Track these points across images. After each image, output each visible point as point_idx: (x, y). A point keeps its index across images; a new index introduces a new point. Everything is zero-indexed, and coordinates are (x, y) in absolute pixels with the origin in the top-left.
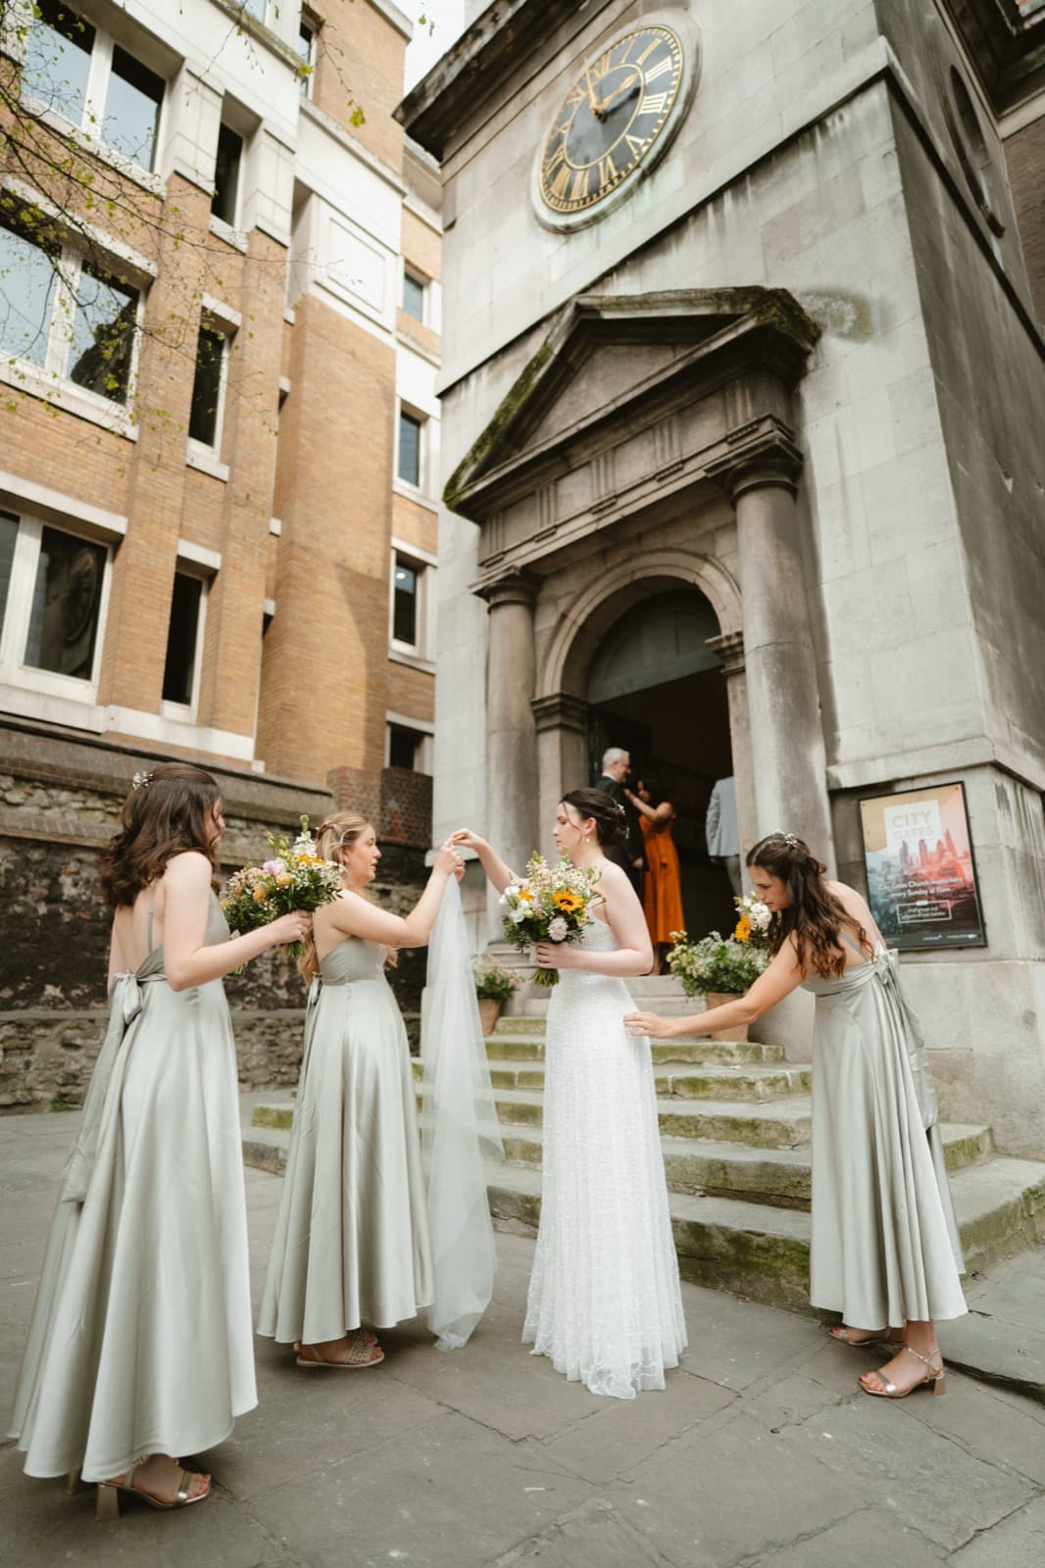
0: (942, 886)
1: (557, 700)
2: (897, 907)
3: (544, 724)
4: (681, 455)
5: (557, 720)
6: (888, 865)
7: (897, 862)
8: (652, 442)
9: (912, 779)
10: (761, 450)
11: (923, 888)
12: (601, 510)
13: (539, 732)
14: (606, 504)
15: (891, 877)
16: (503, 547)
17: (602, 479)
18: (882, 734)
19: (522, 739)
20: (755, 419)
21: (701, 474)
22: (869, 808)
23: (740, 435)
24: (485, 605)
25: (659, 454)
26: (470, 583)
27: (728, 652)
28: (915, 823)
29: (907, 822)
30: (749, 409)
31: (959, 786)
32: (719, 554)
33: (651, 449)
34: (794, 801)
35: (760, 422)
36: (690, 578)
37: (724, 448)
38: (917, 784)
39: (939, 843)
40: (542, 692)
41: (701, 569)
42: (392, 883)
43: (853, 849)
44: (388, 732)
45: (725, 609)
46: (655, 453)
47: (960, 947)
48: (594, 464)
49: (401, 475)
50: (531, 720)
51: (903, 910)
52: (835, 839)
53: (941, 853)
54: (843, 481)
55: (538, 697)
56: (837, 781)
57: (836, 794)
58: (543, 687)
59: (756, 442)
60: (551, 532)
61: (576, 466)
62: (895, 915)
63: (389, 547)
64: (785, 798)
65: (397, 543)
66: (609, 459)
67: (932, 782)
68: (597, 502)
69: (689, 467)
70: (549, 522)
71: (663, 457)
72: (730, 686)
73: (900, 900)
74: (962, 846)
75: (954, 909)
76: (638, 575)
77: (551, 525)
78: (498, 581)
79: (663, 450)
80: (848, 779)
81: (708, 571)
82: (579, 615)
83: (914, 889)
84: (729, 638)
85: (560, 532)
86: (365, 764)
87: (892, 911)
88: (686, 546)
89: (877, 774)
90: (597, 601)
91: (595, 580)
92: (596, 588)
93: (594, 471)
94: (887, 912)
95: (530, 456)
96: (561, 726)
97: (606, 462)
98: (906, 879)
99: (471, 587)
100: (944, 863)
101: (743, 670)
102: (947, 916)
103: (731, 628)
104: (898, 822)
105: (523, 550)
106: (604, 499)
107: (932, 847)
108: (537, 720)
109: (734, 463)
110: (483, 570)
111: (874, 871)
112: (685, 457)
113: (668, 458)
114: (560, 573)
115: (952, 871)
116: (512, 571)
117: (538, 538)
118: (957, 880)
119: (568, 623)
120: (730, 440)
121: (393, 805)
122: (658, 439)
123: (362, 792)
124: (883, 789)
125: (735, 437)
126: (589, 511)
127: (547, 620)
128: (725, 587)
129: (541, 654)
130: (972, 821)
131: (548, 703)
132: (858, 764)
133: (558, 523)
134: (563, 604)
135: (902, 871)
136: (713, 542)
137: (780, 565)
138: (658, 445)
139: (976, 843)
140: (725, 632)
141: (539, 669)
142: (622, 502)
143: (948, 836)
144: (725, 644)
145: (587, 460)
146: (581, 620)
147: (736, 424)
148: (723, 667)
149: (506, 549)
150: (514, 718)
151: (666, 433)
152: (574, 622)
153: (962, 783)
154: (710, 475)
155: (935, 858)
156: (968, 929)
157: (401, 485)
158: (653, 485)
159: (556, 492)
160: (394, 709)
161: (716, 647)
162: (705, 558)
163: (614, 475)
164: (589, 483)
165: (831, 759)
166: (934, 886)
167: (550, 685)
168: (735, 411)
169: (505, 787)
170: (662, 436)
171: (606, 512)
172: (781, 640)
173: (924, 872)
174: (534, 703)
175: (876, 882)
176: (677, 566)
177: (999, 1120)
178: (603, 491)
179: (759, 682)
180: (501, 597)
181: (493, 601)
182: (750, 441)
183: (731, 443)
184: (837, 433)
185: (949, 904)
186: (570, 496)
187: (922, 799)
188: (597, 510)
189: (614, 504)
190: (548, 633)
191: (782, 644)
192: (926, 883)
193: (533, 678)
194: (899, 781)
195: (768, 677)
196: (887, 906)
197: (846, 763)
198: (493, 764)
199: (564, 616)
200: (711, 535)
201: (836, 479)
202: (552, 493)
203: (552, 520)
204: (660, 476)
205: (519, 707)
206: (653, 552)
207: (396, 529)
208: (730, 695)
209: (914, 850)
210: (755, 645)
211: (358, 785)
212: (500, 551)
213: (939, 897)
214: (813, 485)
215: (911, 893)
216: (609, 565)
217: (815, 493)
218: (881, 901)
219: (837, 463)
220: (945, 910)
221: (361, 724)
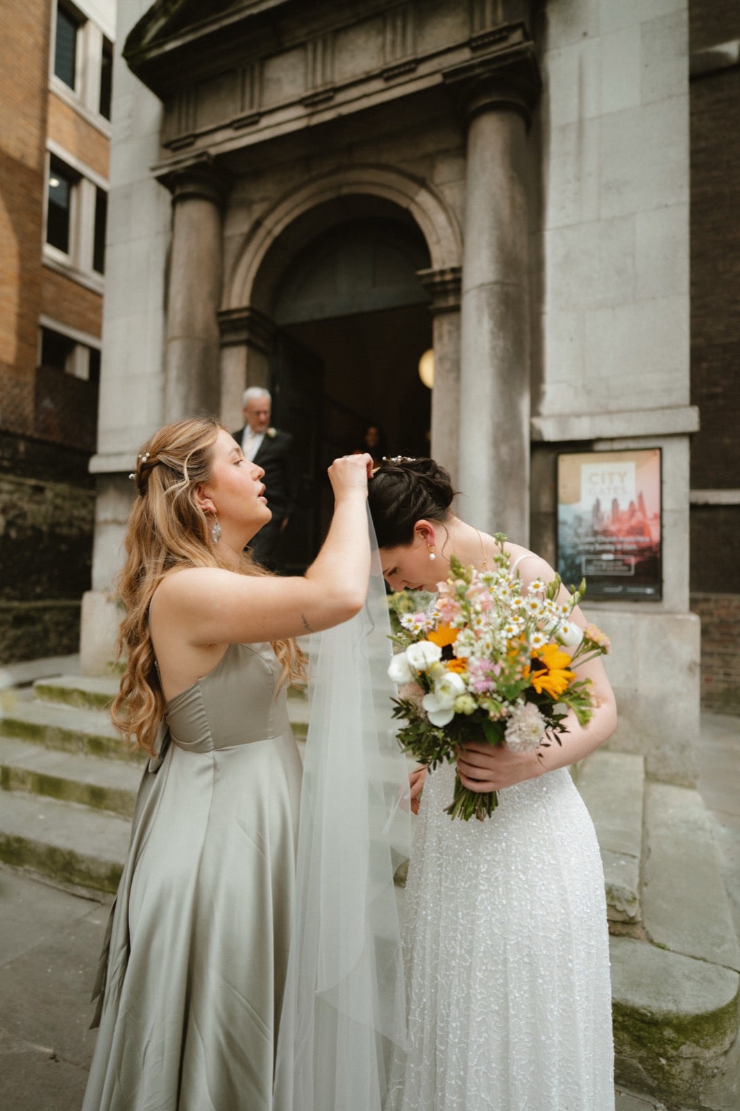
0: (630, 543)
1: (245, 314)
2: (583, 559)
3: (230, 338)
4: (414, 53)
5: (244, 336)
6: (579, 519)
7: (588, 517)
8: (382, 32)
9: (612, 439)
10: (510, 61)
11: (611, 543)
12: (314, 104)
13: (224, 345)
14: (321, 97)
15: (582, 531)
16: (195, 128)
17: (319, 66)
18: (589, 392)
19: (206, 350)
20: (505, 24)
21: (437, 79)
22: (567, 463)
23: (486, 40)
24: (166, 196)
25: (388, 48)
26: (153, 164)
27: (439, 289)
28: (611, 481)
29: (603, 481)
30: (500, 12)
31: (658, 452)
32: (438, 180)
33: (380, 40)
34: (504, 449)
35: (511, 29)
36: (404, 203)
37: (465, 55)
38: (617, 445)
39: (632, 504)
40: (229, 302)
41: (416, 194)
42: (47, 480)
43: (545, 500)
44: (40, 335)
45: (438, 242)
46: (383, 46)
47: (637, 599)
48: (310, 47)
49: (58, 73)
50: (215, 331)
51: (589, 562)
52: (531, 488)
53: (632, 511)
54: (581, 122)
55: (224, 308)
56: (540, 433)
57: (539, 445)
58: (229, 297)
59: (507, 51)
60: (253, 120)
61: (288, 45)
62: (580, 566)
63: (42, 149)
64: (496, 444)
65: (52, 145)
66: (329, 43)
67: (631, 444)
68: (310, 93)
69: (423, 69)
70: (251, 106)
71: (393, 52)
72: (436, 324)
73: (588, 552)
74: (652, 508)
75: (637, 565)
76: (345, 191)
77: (255, 111)
78: (188, 168)
79: (393, 44)
80: (551, 433)
81: (424, 198)
82: (276, 224)
83: (604, 543)
84: (442, 272)
85: (265, 122)
86: (17, 359)
87: (577, 561)
88: (405, 167)
89: (581, 430)
90: (297, 213)
91: (296, 189)
92: (298, 197)
93: (310, 55)
94: (573, 562)
95: (236, 18)
96: (248, 343)
97: (324, 50)
98: (595, 533)
99: (153, 169)
100: (634, 522)
101: (457, 309)
102: (630, 570)
103: (444, 263)
104: (594, 479)
105: (219, 136)
106: (320, 89)
107: (624, 506)
108: (223, 332)
109: (478, 71)
110: (168, 153)
111: (565, 523)
112: (420, 56)
113: (399, 54)
114: (257, 175)
115: (640, 530)
116: (204, 158)
117: (238, 125)
118: (644, 540)
119: (262, 232)
120: (474, 44)
121: (47, 403)
122: (389, 28)
123: (14, 387)
124: (583, 446)
125: (480, 42)
126: (302, 102)
127: (239, 226)
128: (440, 219)
129: (229, 261)
130: (665, 487)
131: (235, 316)
132: (562, 418)
133: (263, 109)
134: (258, 210)
135: (592, 526)
136: (432, 167)
137: (512, 199)
138: (389, 36)
139: (667, 506)
140: (436, 267)
141: (226, 278)
142: (340, 97)
143: (640, 497)
144: (438, 279)
145: (301, 40)
146: (278, 230)
147: (482, 26)
148: (431, 303)
149: (198, 131)
150: (199, 325)
151: (399, 24)
152: (269, 232)
153: (660, 449)
154: (448, 81)
155: (626, 517)
156: (647, 584)
157: (56, 84)
158: (378, 85)
159: (262, 73)
160: (47, 313)
161: (426, 281)
162: (423, 183)
163: (332, 65)
164: (302, 70)
165: (535, 412)
166: (622, 543)
167: (239, 295)
168: (483, 12)
169: (186, 399)
170: (394, 28)
171: (321, 107)
172: (507, 281)
173: (613, 528)
174: (220, 314)
175: (567, 535)
176: (390, 187)
177: (654, 751)
178: (319, 81)
179: (480, 321)
180: (190, 188)
181: (178, 191)
182: (495, 50)
183: (474, 50)
184: (581, 66)
185: (633, 560)
186: (279, 81)
187: (619, 460)
188: (311, 102)
189: (330, 98)
190: (239, 240)
191: (507, 284)
192: (614, 539)
193: (219, 288)
194: (599, 440)
195: (491, 317)
196: (573, 557)
197: (550, 416)
198: (173, 373)
199: (257, 224)
200: (431, 159)
201: (573, 117)
202: (257, 74)
203: (256, 104)
204: (388, 75)
205: (203, 315)
206: (365, 166)
207: (51, 129)
208: (436, 334)
209: (606, 507)
210: (478, 282)
211: (10, 379)
212: (190, 132)
213: (624, 552)
214: (548, 122)
215: (598, 547)
216: (314, 173)
217: (548, 130)
218: (569, 551)
219: (576, 101)
220: (629, 566)
221: (13, 319)
